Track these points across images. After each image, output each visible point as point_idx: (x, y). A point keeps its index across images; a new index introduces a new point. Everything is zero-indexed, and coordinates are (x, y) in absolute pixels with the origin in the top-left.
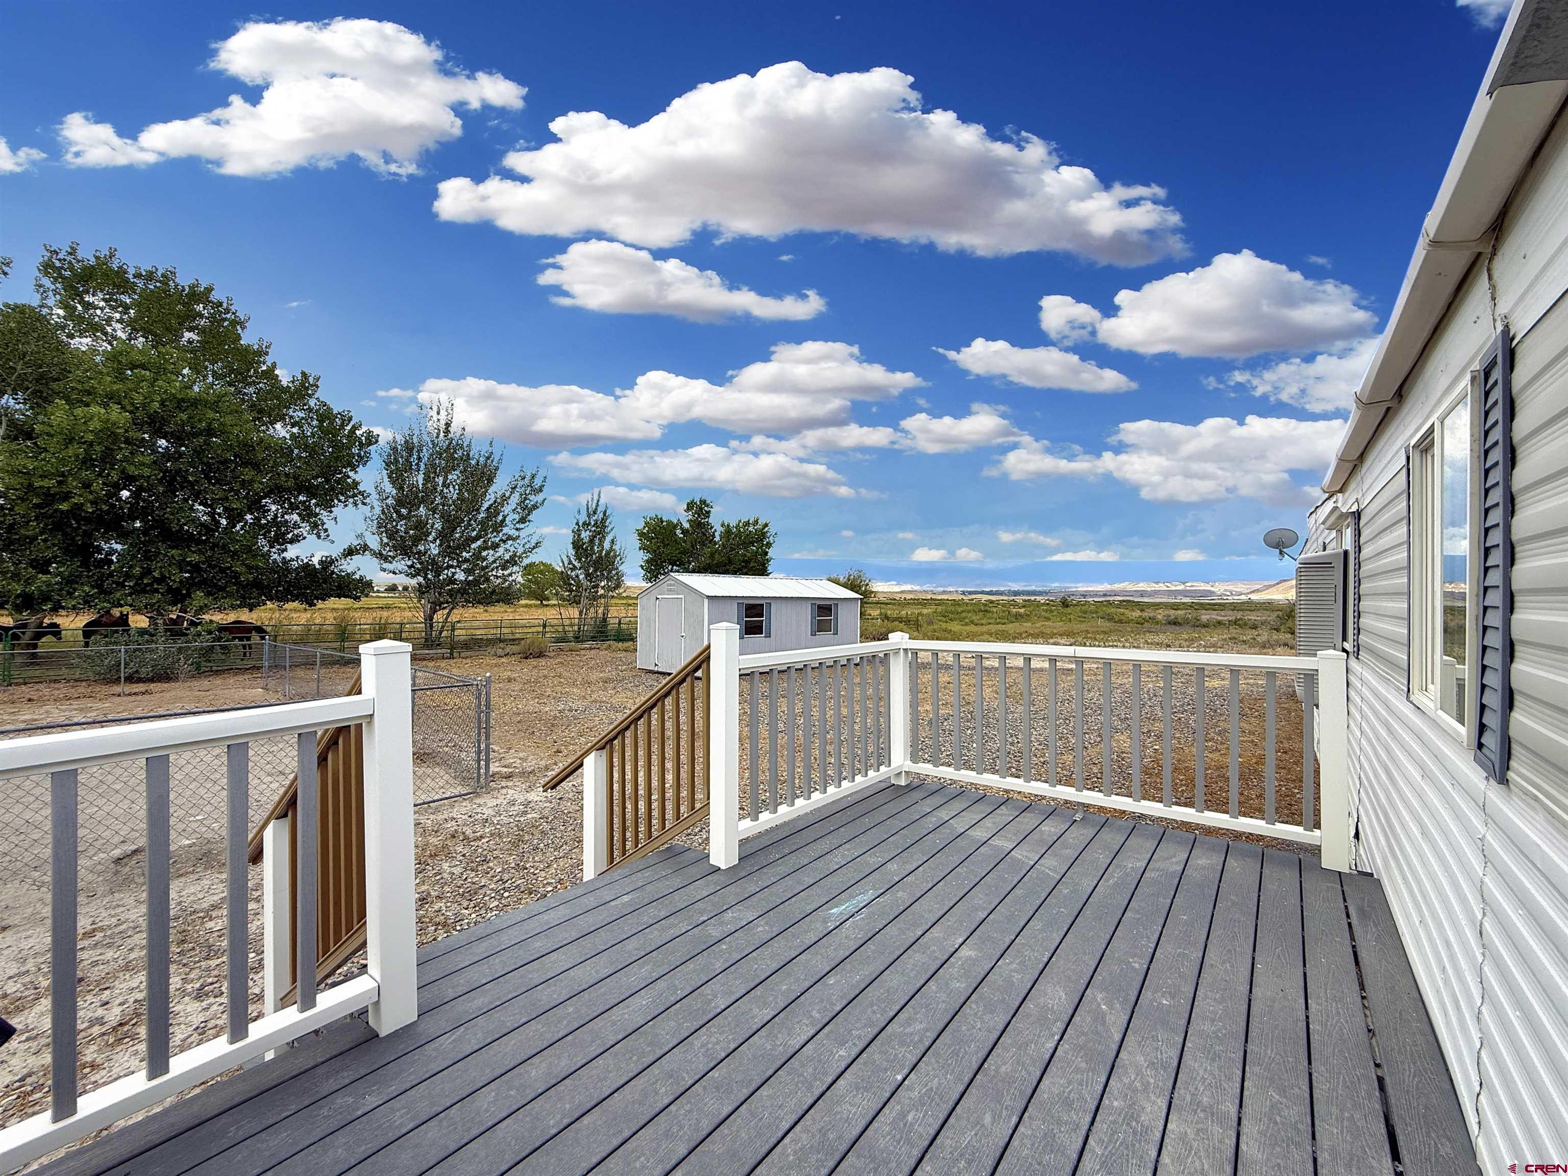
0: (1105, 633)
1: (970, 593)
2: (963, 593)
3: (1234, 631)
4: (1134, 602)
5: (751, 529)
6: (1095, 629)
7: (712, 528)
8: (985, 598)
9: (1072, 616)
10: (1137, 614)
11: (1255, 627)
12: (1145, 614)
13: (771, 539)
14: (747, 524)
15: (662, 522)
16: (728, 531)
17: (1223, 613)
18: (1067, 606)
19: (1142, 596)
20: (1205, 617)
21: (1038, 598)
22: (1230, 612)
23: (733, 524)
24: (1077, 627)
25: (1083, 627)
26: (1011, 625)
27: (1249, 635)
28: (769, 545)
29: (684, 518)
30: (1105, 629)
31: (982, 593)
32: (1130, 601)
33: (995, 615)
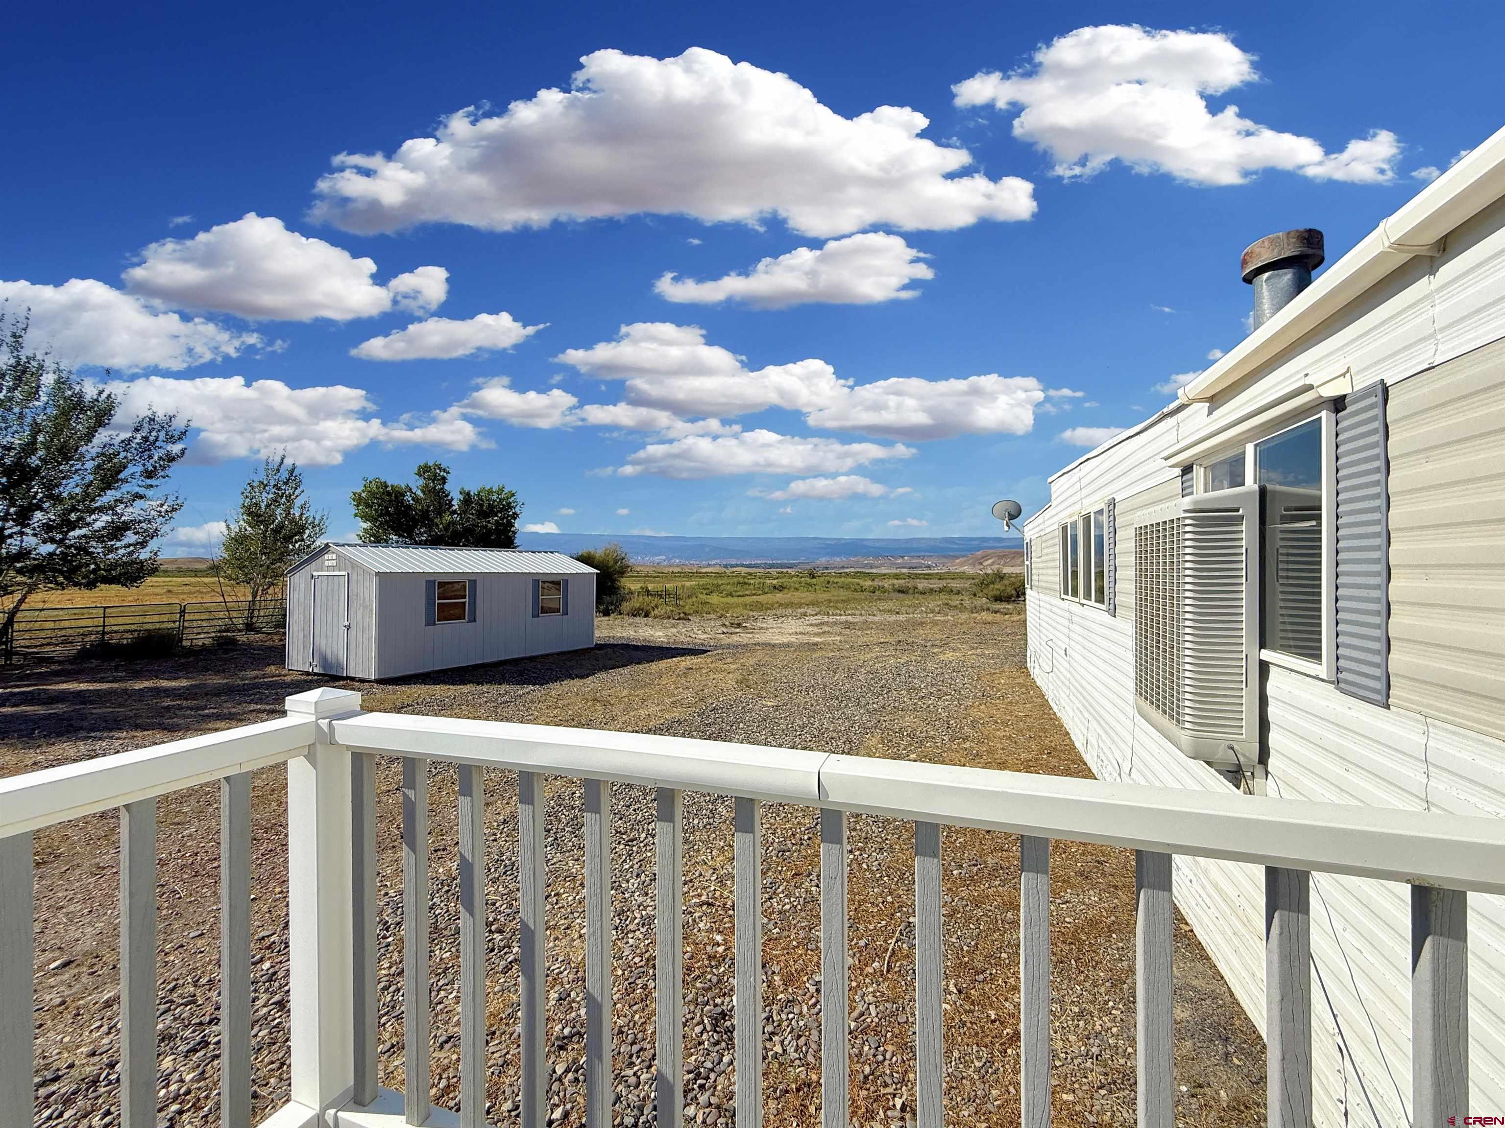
0: (843, 601)
1: (732, 566)
2: (726, 566)
3: (944, 597)
4: (865, 573)
5: (494, 497)
6: (836, 598)
7: (447, 496)
8: (744, 570)
9: (817, 587)
10: (868, 583)
11: (958, 593)
12: (877, 583)
13: (517, 510)
14: (490, 492)
15: (386, 487)
16: (467, 499)
17: (931, 581)
18: (814, 577)
19: (871, 568)
20: (922, 585)
21: (789, 571)
22: (936, 581)
23: (474, 491)
24: (822, 596)
25: (826, 596)
26: (765, 596)
27: (955, 601)
28: (515, 516)
29: (417, 485)
30: (844, 598)
31: (742, 566)
32: (861, 573)
33: (752, 587)
